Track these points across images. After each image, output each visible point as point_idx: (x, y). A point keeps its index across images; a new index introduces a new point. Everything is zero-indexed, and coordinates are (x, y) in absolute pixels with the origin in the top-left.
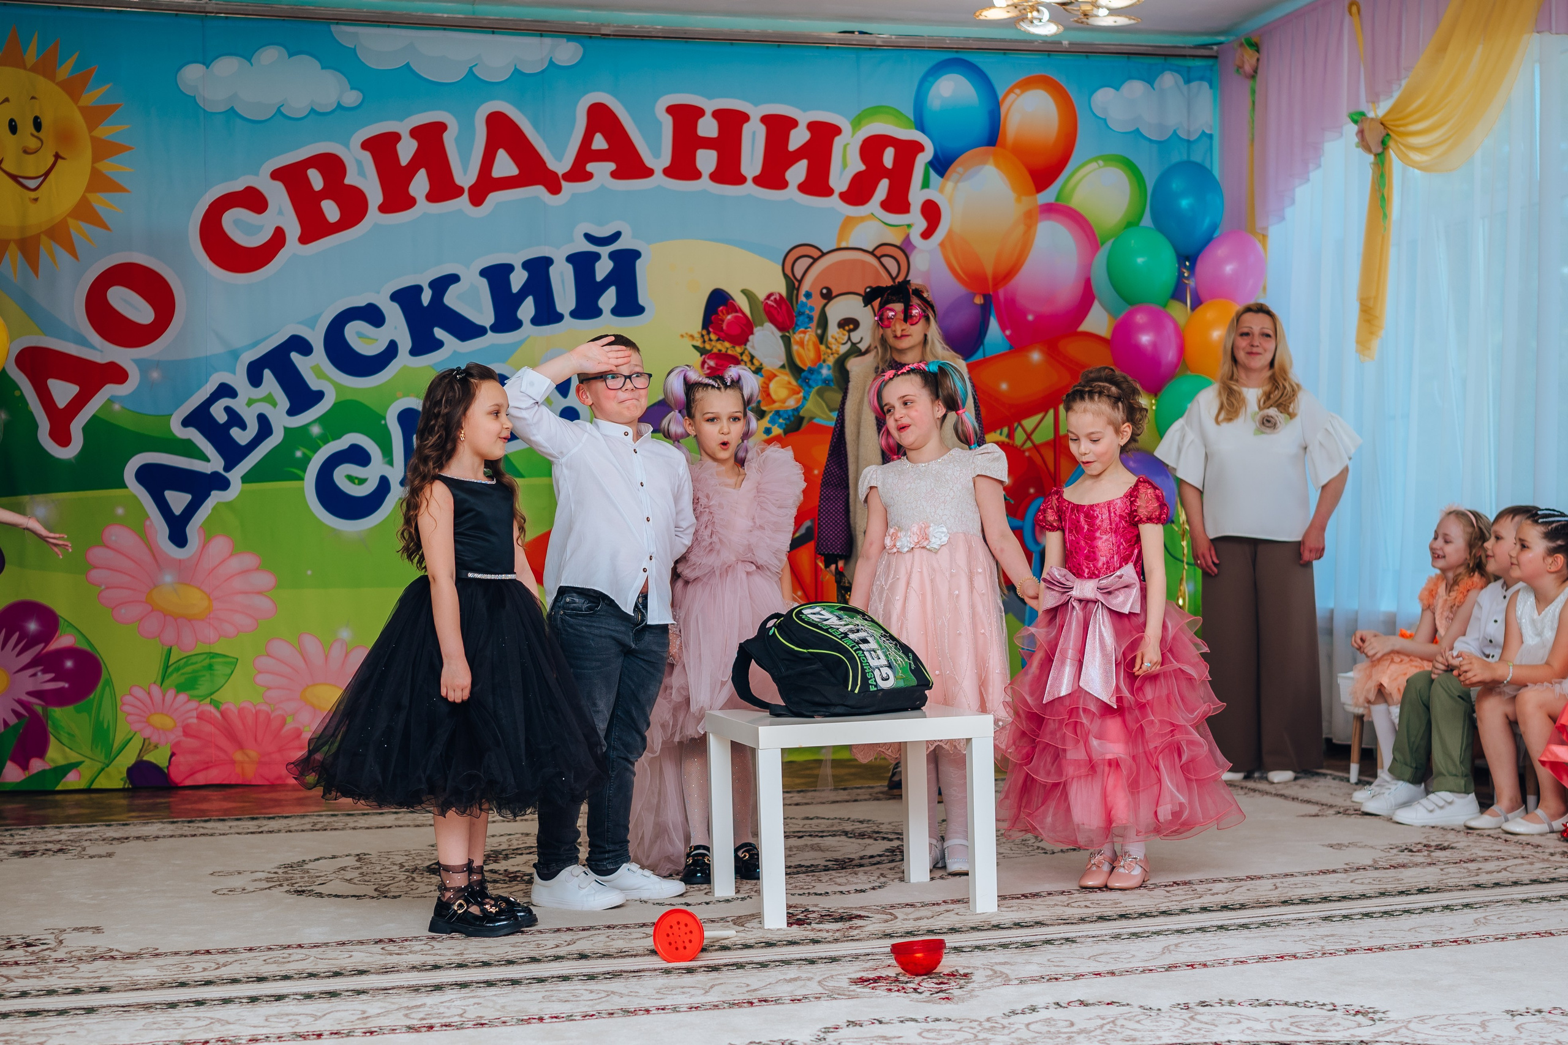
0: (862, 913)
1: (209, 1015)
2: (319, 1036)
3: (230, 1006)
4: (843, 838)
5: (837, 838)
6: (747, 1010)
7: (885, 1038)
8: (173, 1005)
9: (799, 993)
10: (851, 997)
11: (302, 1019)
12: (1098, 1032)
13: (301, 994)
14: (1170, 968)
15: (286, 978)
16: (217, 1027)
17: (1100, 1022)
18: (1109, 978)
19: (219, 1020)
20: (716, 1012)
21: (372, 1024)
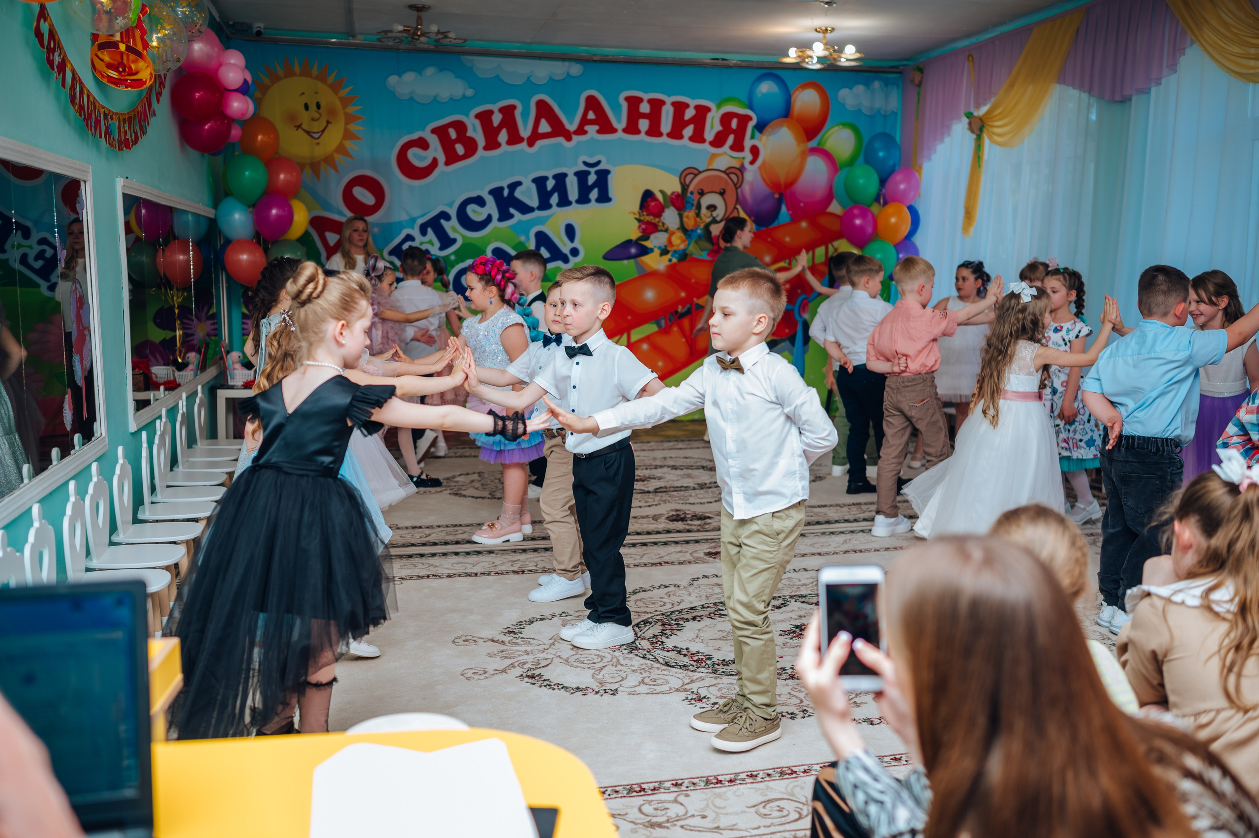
0: (711, 516)
1: (427, 562)
2: (476, 575)
3: (435, 558)
4: (702, 471)
5: (699, 471)
6: (659, 567)
7: (719, 585)
8: (410, 556)
9: (682, 559)
10: (704, 563)
11: (469, 566)
12: (811, 585)
13: (465, 552)
14: (846, 552)
15: (457, 543)
16: (431, 568)
17: (812, 580)
18: (818, 556)
19: (432, 565)
20: (646, 568)
21: (499, 569)
